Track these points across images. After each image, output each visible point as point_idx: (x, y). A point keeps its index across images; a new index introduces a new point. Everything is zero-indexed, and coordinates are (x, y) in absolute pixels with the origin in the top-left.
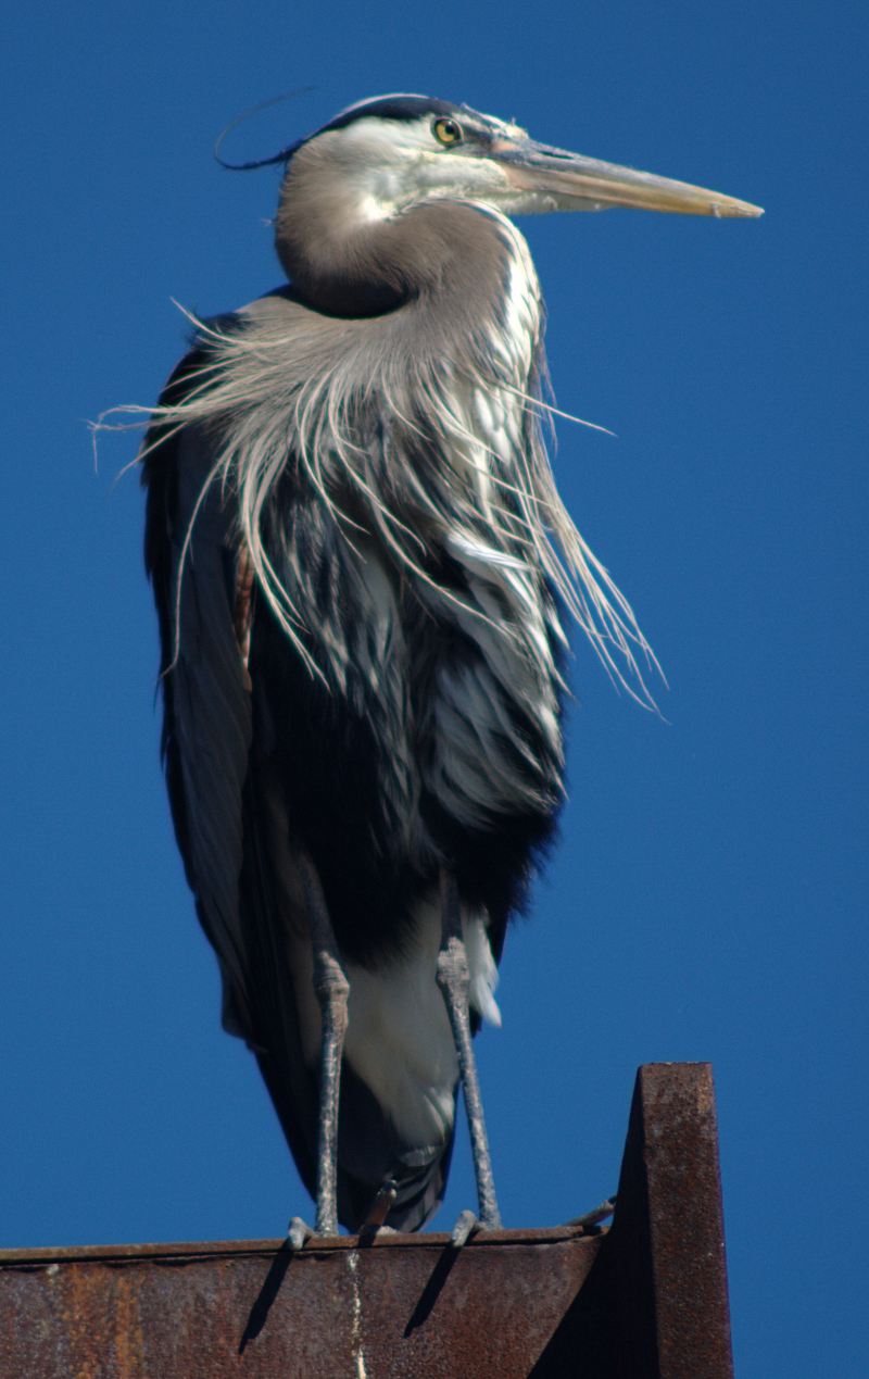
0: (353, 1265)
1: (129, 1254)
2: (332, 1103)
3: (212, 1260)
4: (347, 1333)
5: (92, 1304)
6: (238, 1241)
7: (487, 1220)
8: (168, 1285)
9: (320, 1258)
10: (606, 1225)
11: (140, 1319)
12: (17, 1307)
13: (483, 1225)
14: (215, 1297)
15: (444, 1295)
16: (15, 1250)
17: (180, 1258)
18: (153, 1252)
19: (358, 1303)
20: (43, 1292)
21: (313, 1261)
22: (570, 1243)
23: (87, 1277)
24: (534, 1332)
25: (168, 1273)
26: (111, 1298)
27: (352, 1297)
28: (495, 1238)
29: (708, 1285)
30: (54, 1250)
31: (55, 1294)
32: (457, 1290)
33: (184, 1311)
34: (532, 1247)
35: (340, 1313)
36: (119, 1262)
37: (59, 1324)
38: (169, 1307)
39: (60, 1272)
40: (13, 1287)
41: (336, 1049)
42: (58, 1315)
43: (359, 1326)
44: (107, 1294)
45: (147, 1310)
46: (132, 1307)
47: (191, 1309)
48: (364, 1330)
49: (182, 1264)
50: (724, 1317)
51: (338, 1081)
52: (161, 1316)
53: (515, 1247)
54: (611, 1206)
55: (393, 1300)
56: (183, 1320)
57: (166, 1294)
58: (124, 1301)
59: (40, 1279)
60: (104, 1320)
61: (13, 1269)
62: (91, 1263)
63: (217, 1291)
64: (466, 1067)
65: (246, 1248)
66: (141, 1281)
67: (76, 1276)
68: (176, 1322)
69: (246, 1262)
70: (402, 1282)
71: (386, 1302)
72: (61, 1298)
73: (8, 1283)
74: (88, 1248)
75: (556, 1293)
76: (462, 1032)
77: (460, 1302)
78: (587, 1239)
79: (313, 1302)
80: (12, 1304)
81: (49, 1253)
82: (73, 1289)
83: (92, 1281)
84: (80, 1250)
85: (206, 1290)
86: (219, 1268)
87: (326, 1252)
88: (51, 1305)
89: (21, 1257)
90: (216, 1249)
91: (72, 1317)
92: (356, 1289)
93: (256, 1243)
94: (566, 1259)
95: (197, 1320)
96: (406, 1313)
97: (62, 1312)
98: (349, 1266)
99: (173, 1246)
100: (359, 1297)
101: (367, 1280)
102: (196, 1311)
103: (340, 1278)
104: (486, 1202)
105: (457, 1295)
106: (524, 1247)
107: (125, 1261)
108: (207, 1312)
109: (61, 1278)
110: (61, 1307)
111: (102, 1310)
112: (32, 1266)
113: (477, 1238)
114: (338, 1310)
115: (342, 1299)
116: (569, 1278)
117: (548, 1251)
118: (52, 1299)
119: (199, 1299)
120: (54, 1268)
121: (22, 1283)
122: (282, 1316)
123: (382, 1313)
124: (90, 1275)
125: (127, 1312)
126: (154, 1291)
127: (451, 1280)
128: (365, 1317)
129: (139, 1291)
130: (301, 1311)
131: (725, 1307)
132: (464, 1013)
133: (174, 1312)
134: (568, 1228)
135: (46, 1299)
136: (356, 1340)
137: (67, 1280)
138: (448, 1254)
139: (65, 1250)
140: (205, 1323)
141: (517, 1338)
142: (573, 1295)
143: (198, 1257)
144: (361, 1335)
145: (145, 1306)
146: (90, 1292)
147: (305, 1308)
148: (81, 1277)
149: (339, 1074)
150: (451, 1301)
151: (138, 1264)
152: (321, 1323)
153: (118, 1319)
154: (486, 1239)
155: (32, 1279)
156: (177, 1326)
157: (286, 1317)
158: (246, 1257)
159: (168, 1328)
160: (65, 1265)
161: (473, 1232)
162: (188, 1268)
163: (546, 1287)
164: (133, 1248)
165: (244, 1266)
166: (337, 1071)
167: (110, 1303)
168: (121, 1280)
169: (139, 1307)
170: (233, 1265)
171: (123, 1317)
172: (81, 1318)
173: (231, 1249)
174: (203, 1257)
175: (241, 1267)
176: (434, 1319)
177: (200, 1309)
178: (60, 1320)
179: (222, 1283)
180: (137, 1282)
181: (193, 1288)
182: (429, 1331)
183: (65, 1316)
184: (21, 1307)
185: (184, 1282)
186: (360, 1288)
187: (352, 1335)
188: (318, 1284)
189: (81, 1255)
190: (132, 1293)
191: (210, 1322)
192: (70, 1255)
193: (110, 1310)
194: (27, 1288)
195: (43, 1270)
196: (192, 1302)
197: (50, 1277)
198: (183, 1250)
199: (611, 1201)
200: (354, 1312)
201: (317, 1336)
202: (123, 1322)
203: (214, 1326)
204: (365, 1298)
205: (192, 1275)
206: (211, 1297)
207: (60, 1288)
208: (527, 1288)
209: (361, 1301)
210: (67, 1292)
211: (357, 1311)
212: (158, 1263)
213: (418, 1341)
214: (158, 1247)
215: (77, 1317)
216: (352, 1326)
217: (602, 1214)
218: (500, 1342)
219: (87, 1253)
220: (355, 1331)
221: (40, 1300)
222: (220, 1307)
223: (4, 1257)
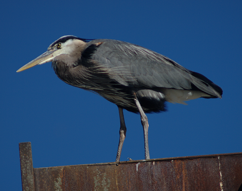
0: (219, 158)
4: (218, 169)
5: (179, 166)
6: (201, 155)
8: (190, 162)
9: (214, 157)
11: (186, 168)
14: (198, 164)
18: (188, 157)
21: (213, 158)
23: (178, 162)
26: (181, 165)
27: (219, 163)
30: (172, 158)
33: (193, 167)
35: (217, 166)
39: (173, 161)
46: (185, 166)
47: (194, 166)
49: (192, 159)
52: (189, 167)
55: (225, 164)
57: (190, 164)
58: (183, 165)
60: (180, 168)
61: (166, 161)
62: (178, 160)
66: (186, 162)
69: (202, 158)
70: (226, 161)
71: (224, 164)
73: (165, 163)
74: (178, 157)
79: (213, 164)
80: (166, 166)
86: (198, 159)
88: (172, 166)
89: (167, 159)
90: (197, 157)
93: (204, 155)
95: (195, 168)
99: (191, 156)
101: (221, 160)
103: (217, 160)
107: (183, 159)
108: (197, 167)
109: (174, 162)
110: (174, 166)
112: (169, 160)
115: (217, 164)
119: (195, 164)
120: (172, 161)
121: (168, 163)
123: (224, 166)
126: (188, 163)
127: (234, 160)
130: (211, 166)
135: (171, 165)
136: (220, 170)
137: (175, 162)
145: (187, 166)
146: (178, 164)
150: (234, 163)
151: (185, 159)
152: (214, 167)
155: (169, 162)
156: (192, 169)
157: (209, 167)
162: (193, 160)
168: (183, 162)
170: (200, 159)
173: (200, 157)
174: (195, 158)
176: (232, 166)
179: (199, 162)
182: (231, 168)
183: (174, 168)
184: (168, 167)
185: (193, 162)
188: (214, 162)
190: (185, 164)
192: (175, 158)
195: (171, 161)
196: (194, 165)
201: (214, 169)
202: (183, 168)
203: (198, 169)
204: (221, 163)
206: (197, 164)
207: (173, 164)
210: (175, 164)
211: (220, 165)
212: (188, 159)
215: (176, 168)
216: (219, 168)
220: (220, 168)
221: (170, 166)
222: (198, 166)
223: (165, 159)
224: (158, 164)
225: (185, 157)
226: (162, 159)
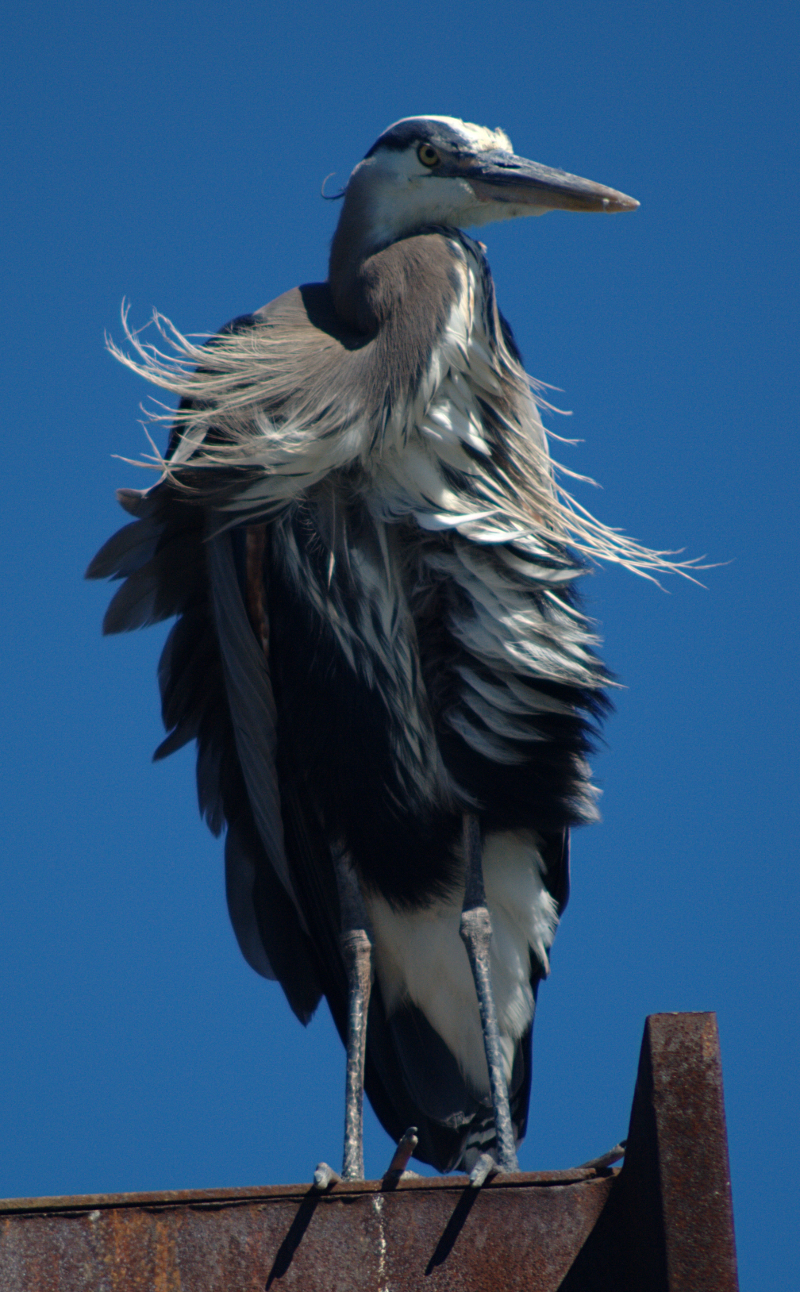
0: (378, 1208)
1: (166, 1200)
2: (358, 1055)
3: (245, 1204)
4: (373, 1272)
5: (132, 1247)
6: (269, 1186)
7: (505, 1163)
8: (204, 1228)
9: (347, 1201)
10: (617, 1167)
11: (178, 1261)
12: (61, 1251)
13: (500, 1168)
14: (248, 1239)
15: (465, 1234)
16: (59, 1197)
17: (215, 1203)
18: (189, 1198)
19: (384, 1244)
20: (86, 1237)
21: (340, 1205)
22: (583, 1184)
23: (127, 1222)
24: (550, 1268)
25: (203, 1218)
26: (150, 1241)
27: (378, 1238)
28: (513, 1180)
29: (715, 1222)
30: (95, 1198)
31: (97, 1239)
32: (477, 1231)
33: (219, 1254)
34: (547, 1188)
35: (367, 1253)
36: (157, 1207)
37: (101, 1267)
38: (205, 1250)
39: (101, 1218)
40: (57, 1233)
41: (363, 1004)
42: (100, 1258)
43: (385, 1266)
44: (146, 1237)
45: (184, 1253)
46: (169, 1250)
47: (227, 1250)
48: (389, 1269)
49: (217, 1209)
50: (731, 1253)
51: (364, 1035)
52: (198, 1258)
53: (532, 1188)
54: (623, 1150)
55: (416, 1240)
56: (218, 1262)
57: (202, 1238)
58: (162, 1244)
59: (83, 1224)
60: (143, 1262)
61: (57, 1216)
62: (130, 1209)
63: (249, 1234)
64: (487, 1016)
65: (277, 1193)
66: (178, 1225)
67: (116, 1222)
68: (211, 1263)
69: (277, 1206)
70: (424, 1223)
71: (410, 1242)
72: (102, 1242)
73: (52, 1228)
74: (128, 1195)
75: (571, 1232)
77: (481, 1241)
78: (600, 1180)
79: (340, 1243)
80: (57, 1249)
81: (90, 1200)
82: (114, 1234)
83: (132, 1225)
84: (120, 1197)
85: (240, 1233)
86: (252, 1212)
87: (353, 1196)
88: (93, 1249)
89: (65, 1204)
90: (248, 1194)
91: (113, 1260)
92: (381, 1230)
93: (286, 1188)
94: (580, 1199)
95: (232, 1261)
96: (429, 1251)
97: (104, 1255)
98: (375, 1209)
99: (208, 1192)
100: (385, 1238)
101: (392, 1221)
102: (231, 1252)
103: (366, 1220)
104: (504, 1147)
105: (476, 1233)
106: (540, 1188)
107: (162, 1207)
108: (241, 1254)
109: (103, 1224)
110: (103, 1251)
111: (141, 1254)
112: (75, 1212)
113: (496, 1181)
114: (364, 1250)
115: (368, 1240)
116: (583, 1218)
117: (563, 1192)
118: (94, 1243)
119: (233, 1241)
120: (96, 1214)
121: (66, 1228)
122: (312, 1257)
123: (406, 1253)
124: (130, 1221)
125: (165, 1254)
126: (190, 1235)
127: (470, 1220)
128: (392, 1256)
129: (176, 1234)
130: (330, 1252)
131: (732, 1242)
132: (486, 965)
133: (210, 1254)
134: (582, 1170)
135: (88, 1243)
136: (382, 1278)
137: (108, 1225)
138: (468, 1196)
139: (105, 1197)
140: (239, 1264)
141: (534, 1275)
142: (587, 1234)
143: (232, 1202)
144: (387, 1274)
145: (182, 1249)
146: (130, 1236)
147: (334, 1249)
148: (122, 1223)
149: (365, 1028)
150: (472, 1241)
151: (174, 1209)
152: (349, 1263)
153: (157, 1261)
154: (503, 1181)
155: (75, 1224)
156: (212, 1267)
157: (316, 1258)
158: (277, 1202)
159: (204, 1269)
160: (106, 1211)
162: (222, 1213)
163: (561, 1226)
164: (170, 1194)
165: (276, 1209)
166: (363, 1025)
167: (149, 1246)
168: (160, 1224)
169: (176, 1250)
170: (265, 1209)
171: (162, 1259)
172: (122, 1260)
173: (263, 1194)
174: (236, 1202)
175: (272, 1211)
176: (456, 1257)
177: (235, 1251)
178: (102, 1263)
179: (255, 1227)
180: (174, 1226)
181: (227, 1231)
182: (451, 1269)
183: (107, 1259)
184: (65, 1251)
185: (219, 1226)
186: (385, 1229)
187: (378, 1274)
188: (346, 1226)
189: (121, 1201)
190: (170, 1237)
191: (243, 1263)
192: (111, 1202)
193: (149, 1253)
194: (70, 1233)
195: (86, 1216)
196: (226, 1244)
197: (92, 1222)
198: (218, 1196)
199: (622, 1145)
200: (379, 1251)
201: (345, 1275)
202: (161, 1264)
203: (247, 1267)
204: (390, 1238)
205: (227, 1219)
206: (245, 1239)
207: (102, 1233)
208: (543, 1228)
209: (387, 1242)
210: (109, 1238)
211: (383, 1251)
212: (194, 1208)
213: (441, 1278)
214: (194, 1193)
215: (118, 1260)
216: (378, 1266)
217: (614, 1157)
218: (518, 1279)
219: (126, 1200)
220: (381, 1270)
221: (82, 1244)
222: (253, 1249)
223: (48, 1204)
224: (8, 1236)
225: (175, 1193)
226: (35, 1205)
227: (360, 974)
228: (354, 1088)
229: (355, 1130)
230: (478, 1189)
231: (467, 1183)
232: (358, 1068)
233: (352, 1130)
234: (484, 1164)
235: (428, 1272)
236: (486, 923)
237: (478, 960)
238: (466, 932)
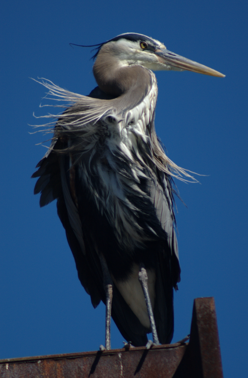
0: (120, 357)
1: (60, 357)
2: (109, 316)
3: (82, 357)
4: (119, 375)
5: (50, 371)
6: (89, 352)
7: (155, 343)
8: (70, 364)
9: (111, 355)
10: (187, 342)
11: (63, 374)
12: (30, 372)
13: (154, 344)
14: (83, 367)
15: (145, 363)
16: (29, 357)
17: (73, 357)
18: (66, 356)
19: (122, 367)
20: (37, 368)
21: (109, 356)
22: (178, 348)
23: (48, 363)
24: (169, 372)
25: (70, 361)
26: (55, 369)
27: (120, 365)
28: (158, 347)
29: (216, 357)
30: (39, 357)
31: (40, 369)
32: (148, 362)
33: (75, 371)
34: (168, 349)
35: (117, 370)
36: (57, 359)
37: (41, 377)
38: (71, 370)
39: (41, 363)
40: (29, 367)
41: (110, 302)
42: (41, 374)
43: (122, 373)
44: (54, 368)
45: (65, 372)
46: (61, 371)
47: (77, 370)
48: (124, 374)
49: (74, 359)
50: (220, 365)
51: (111, 311)
52: (69, 373)
53: (163, 349)
55: (131, 366)
56: (75, 374)
57: (70, 367)
58: (59, 369)
59: (36, 365)
60: (54, 375)
61: (29, 362)
62: (49, 360)
63: (84, 365)
64: (148, 302)
65: (91, 353)
66: (63, 364)
67: (45, 363)
68: (73, 374)
69: (91, 357)
70: (133, 360)
71: (129, 366)
72: (42, 369)
73: (27, 366)
74: (49, 355)
75: (175, 361)
76: (146, 293)
77: (149, 365)
78: (182, 346)
79: (110, 367)
80: (29, 372)
81: (38, 357)
82: (45, 367)
83: (50, 364)
84: (46, 356)
85: (81, 365)
86: (84, 359)
87: (113, 354)
88: (39, 372)
89: (30, 359)
90: (83, 354)
91: (45, 374)
92: (121, 363)
93: (93, 352)
94: (177, 352)
95: (79, 373)
96: (135, 368)
97: (42, 373)
98: (119, 357)
99: (71, 354)
100: (122, 365)
101: (124, 360)
102: (78, 371)
103: (117, 360)
104: (155, 338)
105: (148, 363)
106: (166, 349)
107: (58, 359)
108: (81, 371)
109: (42, 364)
110: (42, 372)
111: (53, 372)
112: (34, 361)
113: (153, 347)
114: (116, 369)
115: (117, 366)
116: (178, 357)
117: (172, 350)
118: (39, 370)
119: (79, 368)
120: (39, 362)
121: (31, 366)
122: (102, 372)
123: (129, 369)
124: (49, 363)
125: (60, 372)
126: (67, 366)
127: (146, 359)
128: (124, 370)
129: (63, 366)
130: (107, 370)
131: (221, 363)
132: (147, 288)
133: (73, 372)
134: (177, 344)
135: (38, 370)
137: (43, 364)
138: (146, 352)
139: (42, 357)
140: (81, 374)
141: (165, 374)
142: (179, 362)
143: (78, 357)
144: (123, 375)
145: (64, 371)
146: (50, 367)
147: (108, 369)
148: (47, 364)
149: (111, 309)
150: (147, 365)
151: (62, 359)
152: (112, 373)
153: (57, 374)
154: (155, 348)
155: (34, 365)
156: (73, 376)
157: (103, 372)
158: (91, 356)
159: (71, 376)
160: (42, 360)
161: (152, 346)
162: (75, 360)
163: (172, 360)
164: (60, 355)
165: (91, 358)
166: (110, 308)
167: (55, 370)
168: (58, 364)
169: (63, 371)
170: (88, 358)
171: (59, 374)
172: (47, 374)
173: (87, 354)
174: (79, 357)
175: (90, 359)
176: (143, 370)
177: (80, 371)
178: (42, 375)
179: (85, 363)
180: (62, 364)
181: (77, 365)
182: (141, 373)
183: (43, 374)
184: (31, 372)
185: (75, 364)
186: (122, 363)
187: (121, 376)
188: (111, 362)
189: (47, 357)
190: (61, 367)
191: (82, 374)
192: (44, 358)
193: (55, 372)
194: (32, 367)
195: (37, 362)
196: (77, 369)
197: (38, 364)
198: (74, 355)
199: (188, 336)
200: (121, 369)
201: (111, 376)
202: (59, 375)
203: (83, 375)
204: (123, 365)
205: (77, 361)
206: (82, 367)
207: (41, 367)
208: (167, 360)
209: (123, 366)
210: (43, 368)
211: (122, 369)
212: (67, 359)
213: (139, 376)
214: (67, 354)
215: (46, 374)
216: (120, 373)
217: (186, 339)
218: (160, 375)
219: (48, 357)
220: (121, 374)
221: (36, 370)
222: (85, 369)
223: (26, 359)
224: (15, 369)
225: (62, 355)
226: (22, 360)
227: (109, 294)
228: (108, 326)
229: (108, 337)
230: (148, 350)
231: (145, 349)
232: (109, 320)
233: (107, 337)
234: (150, 343)
235: (135, 375)
236: (146, 276)
237: (144, 287)
238: (140, 279)
